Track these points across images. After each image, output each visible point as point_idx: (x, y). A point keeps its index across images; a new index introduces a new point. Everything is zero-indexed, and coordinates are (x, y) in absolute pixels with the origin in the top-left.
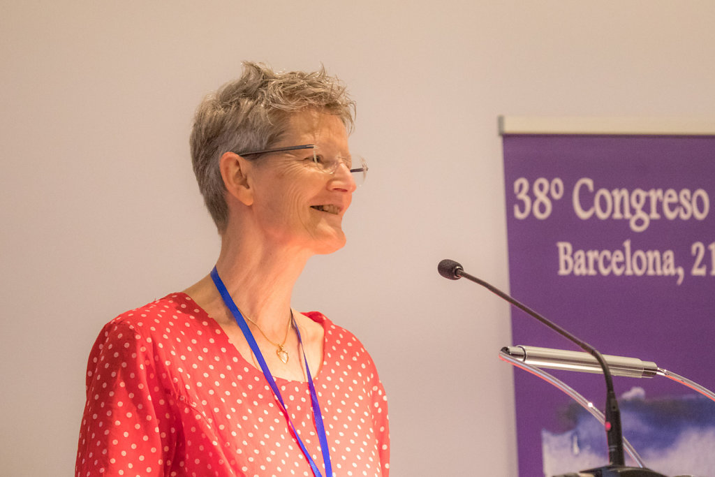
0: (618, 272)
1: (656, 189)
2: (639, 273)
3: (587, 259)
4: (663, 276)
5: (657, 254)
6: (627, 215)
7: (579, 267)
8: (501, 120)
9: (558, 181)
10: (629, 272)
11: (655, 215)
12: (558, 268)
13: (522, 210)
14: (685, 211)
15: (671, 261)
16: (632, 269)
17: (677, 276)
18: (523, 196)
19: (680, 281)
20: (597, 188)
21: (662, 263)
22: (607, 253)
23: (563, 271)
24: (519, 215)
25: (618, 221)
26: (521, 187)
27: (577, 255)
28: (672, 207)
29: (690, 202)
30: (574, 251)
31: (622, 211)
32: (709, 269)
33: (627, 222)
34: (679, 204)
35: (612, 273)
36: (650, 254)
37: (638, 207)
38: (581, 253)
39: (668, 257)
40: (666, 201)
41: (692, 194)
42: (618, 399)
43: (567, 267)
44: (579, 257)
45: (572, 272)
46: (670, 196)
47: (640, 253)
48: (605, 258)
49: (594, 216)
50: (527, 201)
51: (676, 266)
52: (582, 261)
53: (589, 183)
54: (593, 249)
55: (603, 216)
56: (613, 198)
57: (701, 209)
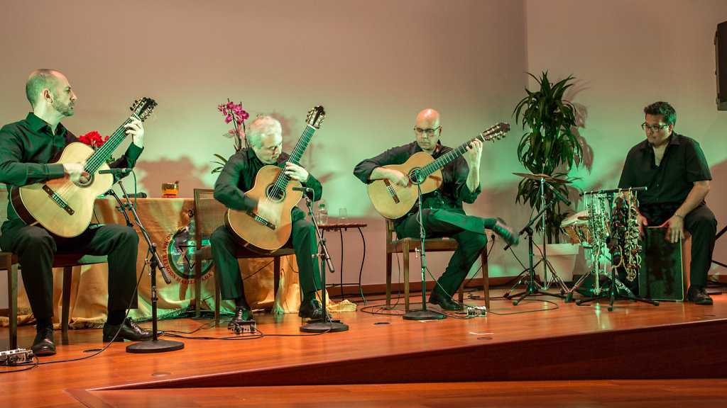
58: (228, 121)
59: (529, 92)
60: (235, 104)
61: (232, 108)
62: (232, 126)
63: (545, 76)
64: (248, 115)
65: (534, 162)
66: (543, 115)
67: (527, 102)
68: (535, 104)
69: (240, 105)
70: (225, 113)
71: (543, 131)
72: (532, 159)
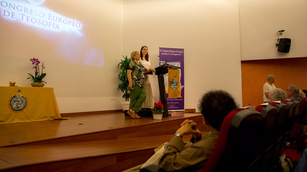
3: (163, 54)
4: (167, 55)
8: (159, 47)
24: (160, 51)
46: (167, 51)
53: (163, 50)
58: (33, 64)
59: (122, 61)
60: (36, 59)
61: (35, 60)
62: (34, 65)
63: (126, 57)
64: (40, 63)
65: (123, 79)
66: (125, 67)
67: (121, 63)
68: (123, 64)
69: (37, 59)
70: (32, 61)
71: (125, 71)
72: (122, 78)
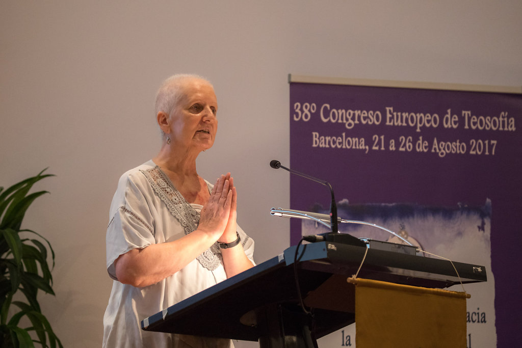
0: (339, 147)
1: (358, 110)
2: (348, 147)
3: (325, 140)
4: (359, 150)
5: (357, 139)
6: (345, 121)
7: (322, 144)
8: (290, 76)
9: (314, 105)
10: (344, 147)
11: (357, 122)
12: (312, 144)
13: (297, 117)
14: (371, 121)
15: (363, 142)
16: (345, 145)
17: (365, 149)
18: (298, 110)
19: (367, 152)
20: (331, 108)
21: (359, 143)
22: (335, 138)
23: (314, 145)
24: (296, 119)
25: (340, 123)
26: (297, 106)
27: (321, 138)
28: (365, 118)
29: (373, 117)
30: (320, 136)
31: (342, 119)
32: (380, 147)
33: (344, 124)
34: (368, 117)
35: (336, 146)
36: (354, 139)
37: (349, 118)
38: (323, 137)
39: (362, 141)
40: (362, 115)
41: (374, 114)
42: (337, 204)
43: (316, 143)
44: (322, 139)
45: (319, 146)
46: (364, 114)
47: (350, 139)
48: (334, 140)
49: (330, 120)
50: (300, 113)
51: (365, 145)
52: (323, 141)
53: (328, 106)
54: (328, 136)
55: (333, 121)
56: (338, 113)
57: (378, 121)
